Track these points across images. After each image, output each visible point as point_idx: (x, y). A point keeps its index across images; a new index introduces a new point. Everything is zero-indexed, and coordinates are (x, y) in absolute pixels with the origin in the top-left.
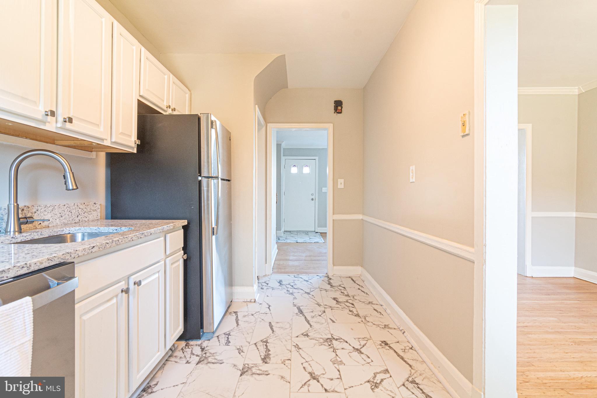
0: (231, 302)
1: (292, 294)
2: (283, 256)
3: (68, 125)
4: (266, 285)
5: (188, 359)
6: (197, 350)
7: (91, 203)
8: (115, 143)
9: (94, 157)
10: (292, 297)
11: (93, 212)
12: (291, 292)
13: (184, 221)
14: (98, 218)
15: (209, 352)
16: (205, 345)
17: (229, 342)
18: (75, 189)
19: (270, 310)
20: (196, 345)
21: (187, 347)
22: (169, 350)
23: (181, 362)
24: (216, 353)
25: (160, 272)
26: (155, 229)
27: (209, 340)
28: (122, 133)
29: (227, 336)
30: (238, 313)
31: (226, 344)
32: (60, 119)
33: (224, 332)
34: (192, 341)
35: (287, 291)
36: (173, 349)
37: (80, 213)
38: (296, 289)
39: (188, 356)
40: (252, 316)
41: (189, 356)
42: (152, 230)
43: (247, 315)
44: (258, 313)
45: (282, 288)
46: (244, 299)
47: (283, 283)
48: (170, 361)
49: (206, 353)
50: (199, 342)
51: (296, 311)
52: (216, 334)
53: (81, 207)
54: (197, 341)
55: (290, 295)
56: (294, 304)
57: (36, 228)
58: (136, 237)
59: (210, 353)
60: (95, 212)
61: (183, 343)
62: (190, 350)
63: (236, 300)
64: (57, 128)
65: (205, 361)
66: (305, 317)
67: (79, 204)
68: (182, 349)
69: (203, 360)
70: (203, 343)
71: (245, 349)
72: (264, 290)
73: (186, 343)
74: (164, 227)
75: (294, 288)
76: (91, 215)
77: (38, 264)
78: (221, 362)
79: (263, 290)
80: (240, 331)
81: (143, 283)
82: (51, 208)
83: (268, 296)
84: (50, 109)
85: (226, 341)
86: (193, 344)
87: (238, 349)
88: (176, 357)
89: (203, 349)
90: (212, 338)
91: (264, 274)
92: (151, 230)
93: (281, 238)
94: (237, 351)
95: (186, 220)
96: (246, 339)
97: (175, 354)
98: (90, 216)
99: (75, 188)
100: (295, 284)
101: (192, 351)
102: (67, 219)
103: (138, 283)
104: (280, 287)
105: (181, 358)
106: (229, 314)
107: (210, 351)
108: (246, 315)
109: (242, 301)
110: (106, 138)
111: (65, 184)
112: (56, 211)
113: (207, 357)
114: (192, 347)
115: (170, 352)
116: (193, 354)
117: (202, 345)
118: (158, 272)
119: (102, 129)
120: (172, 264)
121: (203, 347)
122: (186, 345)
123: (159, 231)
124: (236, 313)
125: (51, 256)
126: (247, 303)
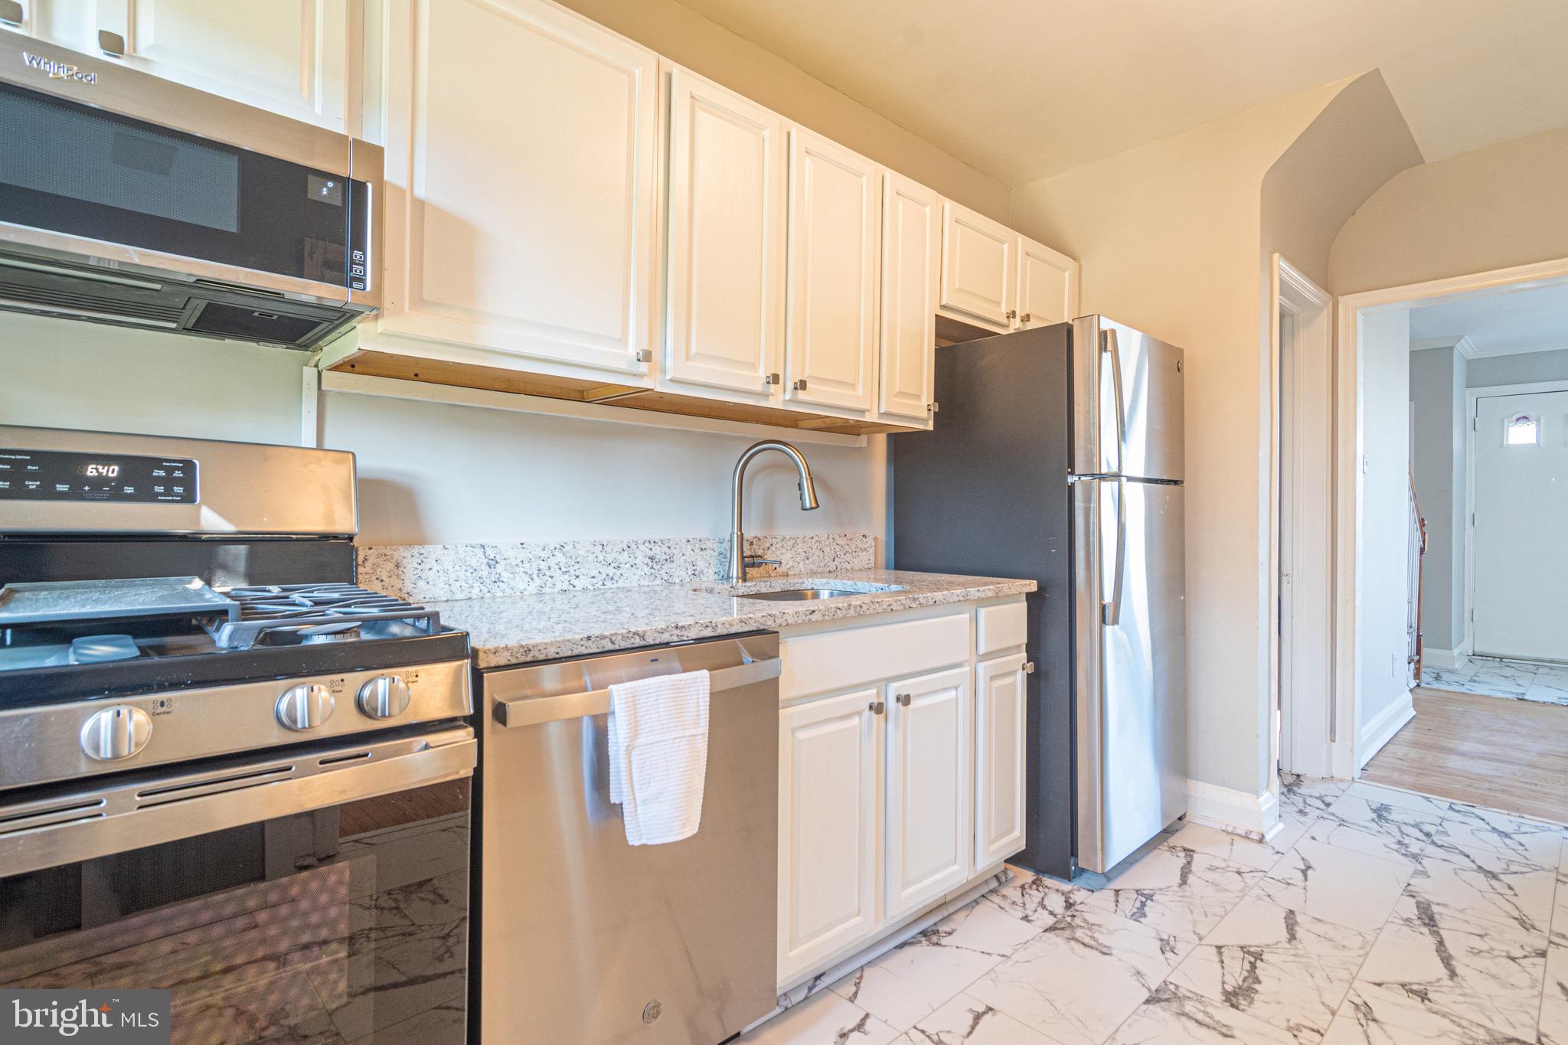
0: (1180, 819)
1: (1415, 857)
2: (1430, 733)
3: (801, 395)
4: (1322, 806)
5: (1029, 912)
6: (1056, 903)
7: (857, 535)
8: (887, 414)
9: (864, 445)
10: (1410, 866)
11: (861, 554)
12: (1414, 848)
13: (1027, 582)
14: (870, 566)
15: (1082, 916)
16: (1078, 896)
17: (1144, 915)
18: (814, 508)
19: (1306, 879)
20: (1057, 890)
21: (1034, 887)
22: (992, 877)
23: (1012, 912)
24: (1098, 925)
25: (960, 690)
26: (945, 592)
27: (1093, 891)
28: (901, 394)
29: (1144, 900)
30: (1195, 855)
31: (1132, 916)
32: (790, 386)
33: (1138, 887)
34: (1050, 878)
35: (1399, 843)
36: (1003, 879)
37: (838, 553)
38: (1441, 846)
39: (1031, 905)
40: (1237, 875)
41: (1034, 906)
42: (939, 596)
43: (1223, 869)
44: (1262, 874)
45: (1380, 829)
46: (1227, 825)
47: (1390, 817)
48: (990, 900)
49: (1074, 916)
50: (1066, 887)
51: (1412, 911)
52: (1116, 884)
53: (840, 542)
54: (1061, 882)
55: (1406, 861)
56: (1410, 888)
57: (770, 576)
58: (900, 604)
59: (1085, 921)
60: (864, 553)
61: (1027, 876)
62: (1042, 894)
63: (1198, 821)
64: (785, 401)
65: (1067, 933)
66: (1441, 943)
67: (836, 537)
68: (1023, 887)
69: (1062, 929)
70: (1075, 892)
71: (1180, 947)
72: (1308, 820)
73: (1035, 877)
74: (968, 592)
75: (1434, 843)
76: (858, 559)
77: (727, 626)
78: (1105, 950)
79: (1302, 818)
80: (1184, 899)
81: (915, 704)
82: (791, 543)
83: (1313, 838)
84: (772, 372)
85: (1135, 910)
86: (1049, 885)
87: (1162, 940)
88: (1004, 896)
89: (1069, 905)
90: (1101, 889)
91: (1324, 774)
92: (936, 594)
93: (1445, 676)
94: (1159, 943)
95: (1035, 582)
96: (1194, 927)
97: (1005, 891)
98: (856, 561)
99: (814, 505)
100: (1446, 833)
101: (1043, 899)
102: (817, 564)
103: (905, 700)
104: (1373, 825)
105: (1014, 903)
106: (1167, 849)
107: (1088, 916)
108: (1221, 866)
109: (1218, 826)
110: (868, 408)
111: (801, 499)
112: (800, 549)
113: (1074, 924)
114: (1046, 890)
115: (994, 884)
116: (1044, 907)
117: (1071, 895)
118: (956, 688)
119: (860, 391)
120: (992, 678)
121: (1071, 901)
122: (1034, 882)
123: (956, 599)
124: (1189, 852)
125: (746, 617)
126: (1235, 837)
